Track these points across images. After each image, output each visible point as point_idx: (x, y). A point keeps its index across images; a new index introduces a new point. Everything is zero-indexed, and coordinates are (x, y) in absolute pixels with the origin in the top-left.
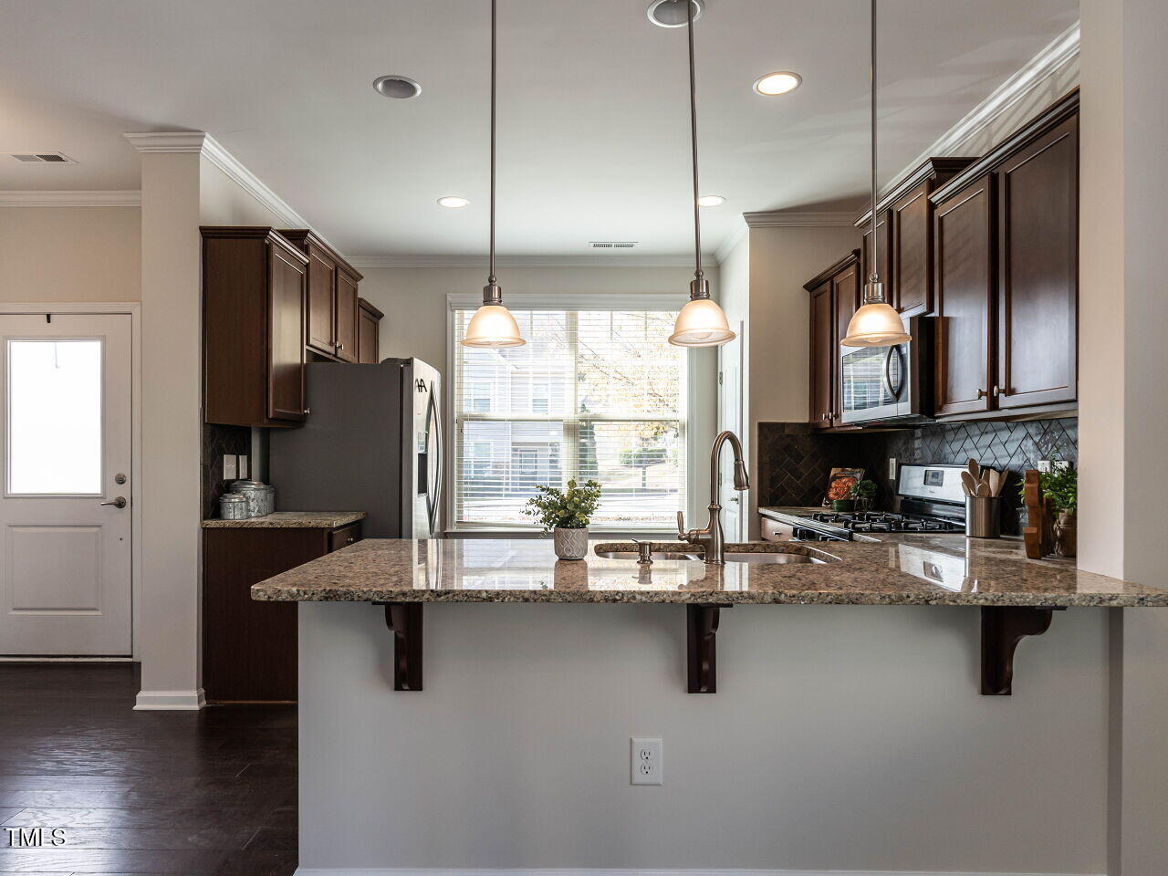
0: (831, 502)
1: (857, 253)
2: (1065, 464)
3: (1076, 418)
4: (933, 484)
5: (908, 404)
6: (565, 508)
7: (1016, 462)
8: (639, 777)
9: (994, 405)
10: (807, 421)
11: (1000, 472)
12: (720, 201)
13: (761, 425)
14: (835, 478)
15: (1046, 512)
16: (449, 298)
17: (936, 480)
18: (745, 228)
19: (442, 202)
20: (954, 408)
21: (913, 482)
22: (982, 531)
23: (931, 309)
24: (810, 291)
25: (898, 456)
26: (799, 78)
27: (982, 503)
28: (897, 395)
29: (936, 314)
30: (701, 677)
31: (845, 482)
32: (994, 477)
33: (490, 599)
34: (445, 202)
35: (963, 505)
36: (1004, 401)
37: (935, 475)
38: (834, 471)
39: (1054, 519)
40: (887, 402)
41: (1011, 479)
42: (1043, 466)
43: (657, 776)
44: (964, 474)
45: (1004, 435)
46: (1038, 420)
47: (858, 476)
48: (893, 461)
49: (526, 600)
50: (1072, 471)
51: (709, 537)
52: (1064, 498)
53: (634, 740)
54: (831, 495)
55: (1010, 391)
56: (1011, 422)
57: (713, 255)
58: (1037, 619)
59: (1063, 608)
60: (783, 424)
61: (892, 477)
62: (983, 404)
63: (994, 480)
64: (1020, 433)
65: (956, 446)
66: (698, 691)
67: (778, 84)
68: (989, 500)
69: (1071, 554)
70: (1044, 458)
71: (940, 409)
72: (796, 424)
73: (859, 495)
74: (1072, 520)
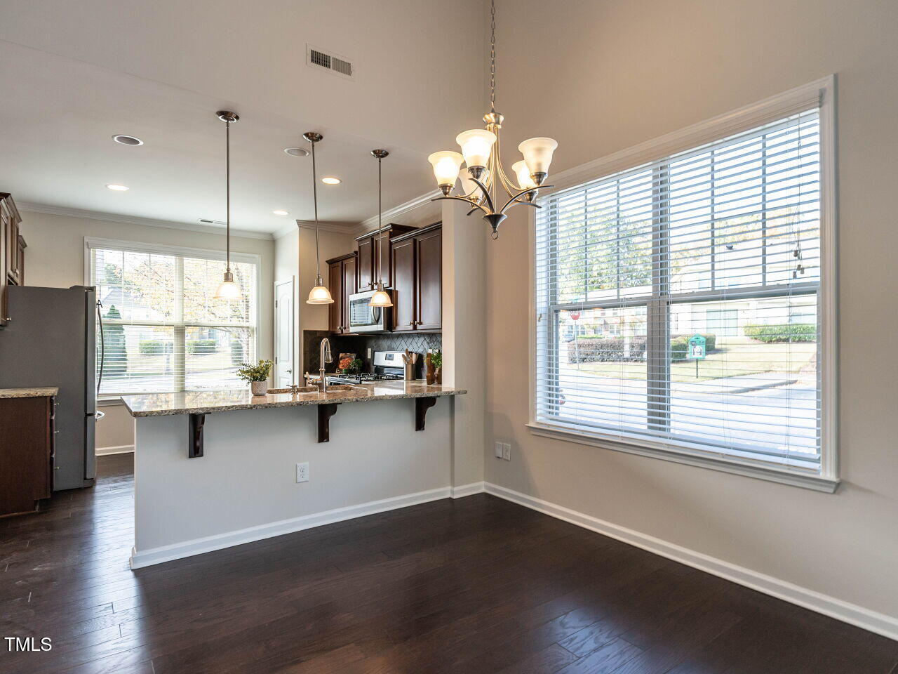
0: (341, 370)
1: (356, 252)
2: (437, 351)
3: (441, 334)
4: (389, 359)
5: (382, 325)
6: (259, 372)
7: (420, 351)
8: (300, 479)
9: (415, 328)
10: (328, 330)
11: (416, 354)
12: (287, 213)
13: (304, 331)
14: (342, 358)
15: (432, 368)
16: (86, 240)
17: (390, 358)
18: (296, 227)
19: (109, 187)
20: (399, 328)
21: (381, 359)
22: (410, 378)
23: (391, 286)
24: (330, 264)
25: (372, 347)
26: (341, 181)
27: (410, 366)
28: (377, 322)
29: (392, 288)
30: (323, 436)
31: (347, 360)
32: (414, 356)
33: (251, 408)
34: (111, 187)
35: (403, 368)
36: (419, 327)
37: (390, 356)
38: (341, 355)
39: (435, 371)
40: (372, 324)
41: (420, 357)
42: (430, 351)
43: (307, 478)
44: (403, 355)
45: (416, 339)
46: (429, 335)
47: (353, 357)
48: (369, 350)
49: (267, 407)
50: (440, 354)
51: (321, 382)
52: (438, 363)
53: (298, 464)
54: (340, 367)
55: (421, 323)
56: (420, 335)
57: (271, 234)
58: (431, 401)
59: (439, 396)
60: (316, 331)
61: (369, 357)
62: (411, 327)
63: (414, 358)
64: (422, 339)
65: (398, 343)
66: (323, 442)
67: (331, 181)
68: (413, 365)
69: (440, 383)
70: (430, 348)
71: (395, 328)
72: (321, 331)
73: (355, 366)
74: (440, 370)
